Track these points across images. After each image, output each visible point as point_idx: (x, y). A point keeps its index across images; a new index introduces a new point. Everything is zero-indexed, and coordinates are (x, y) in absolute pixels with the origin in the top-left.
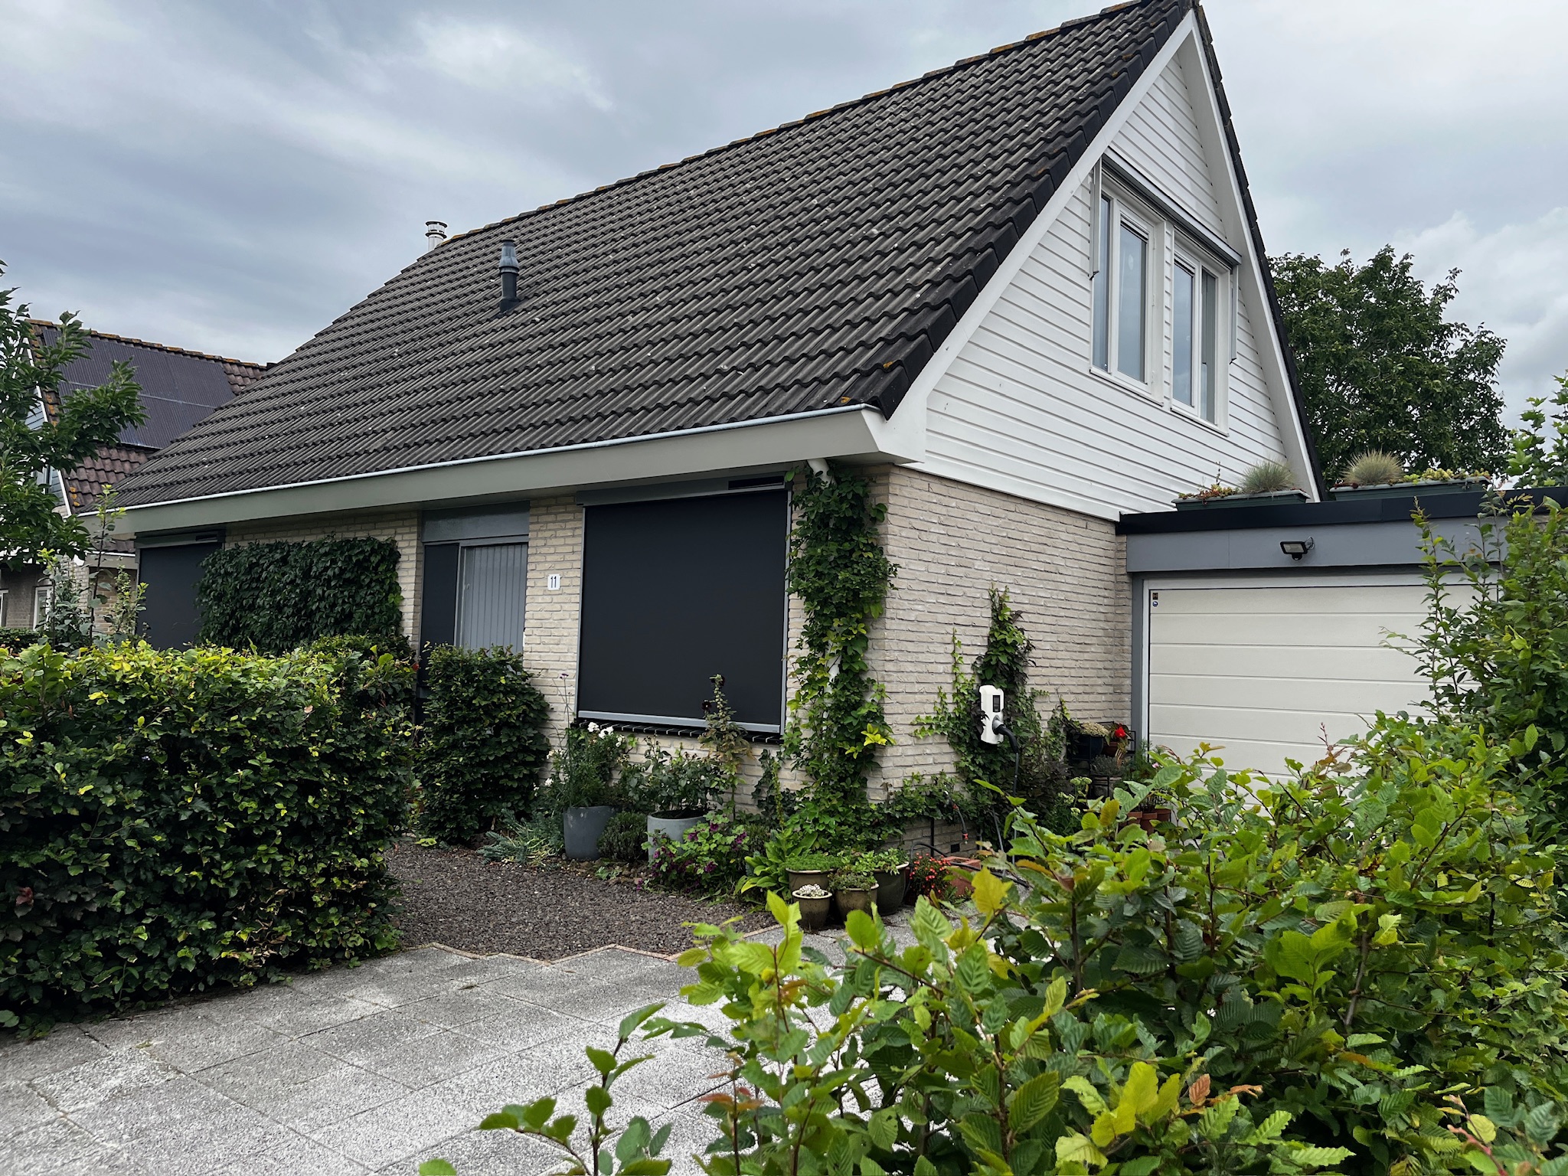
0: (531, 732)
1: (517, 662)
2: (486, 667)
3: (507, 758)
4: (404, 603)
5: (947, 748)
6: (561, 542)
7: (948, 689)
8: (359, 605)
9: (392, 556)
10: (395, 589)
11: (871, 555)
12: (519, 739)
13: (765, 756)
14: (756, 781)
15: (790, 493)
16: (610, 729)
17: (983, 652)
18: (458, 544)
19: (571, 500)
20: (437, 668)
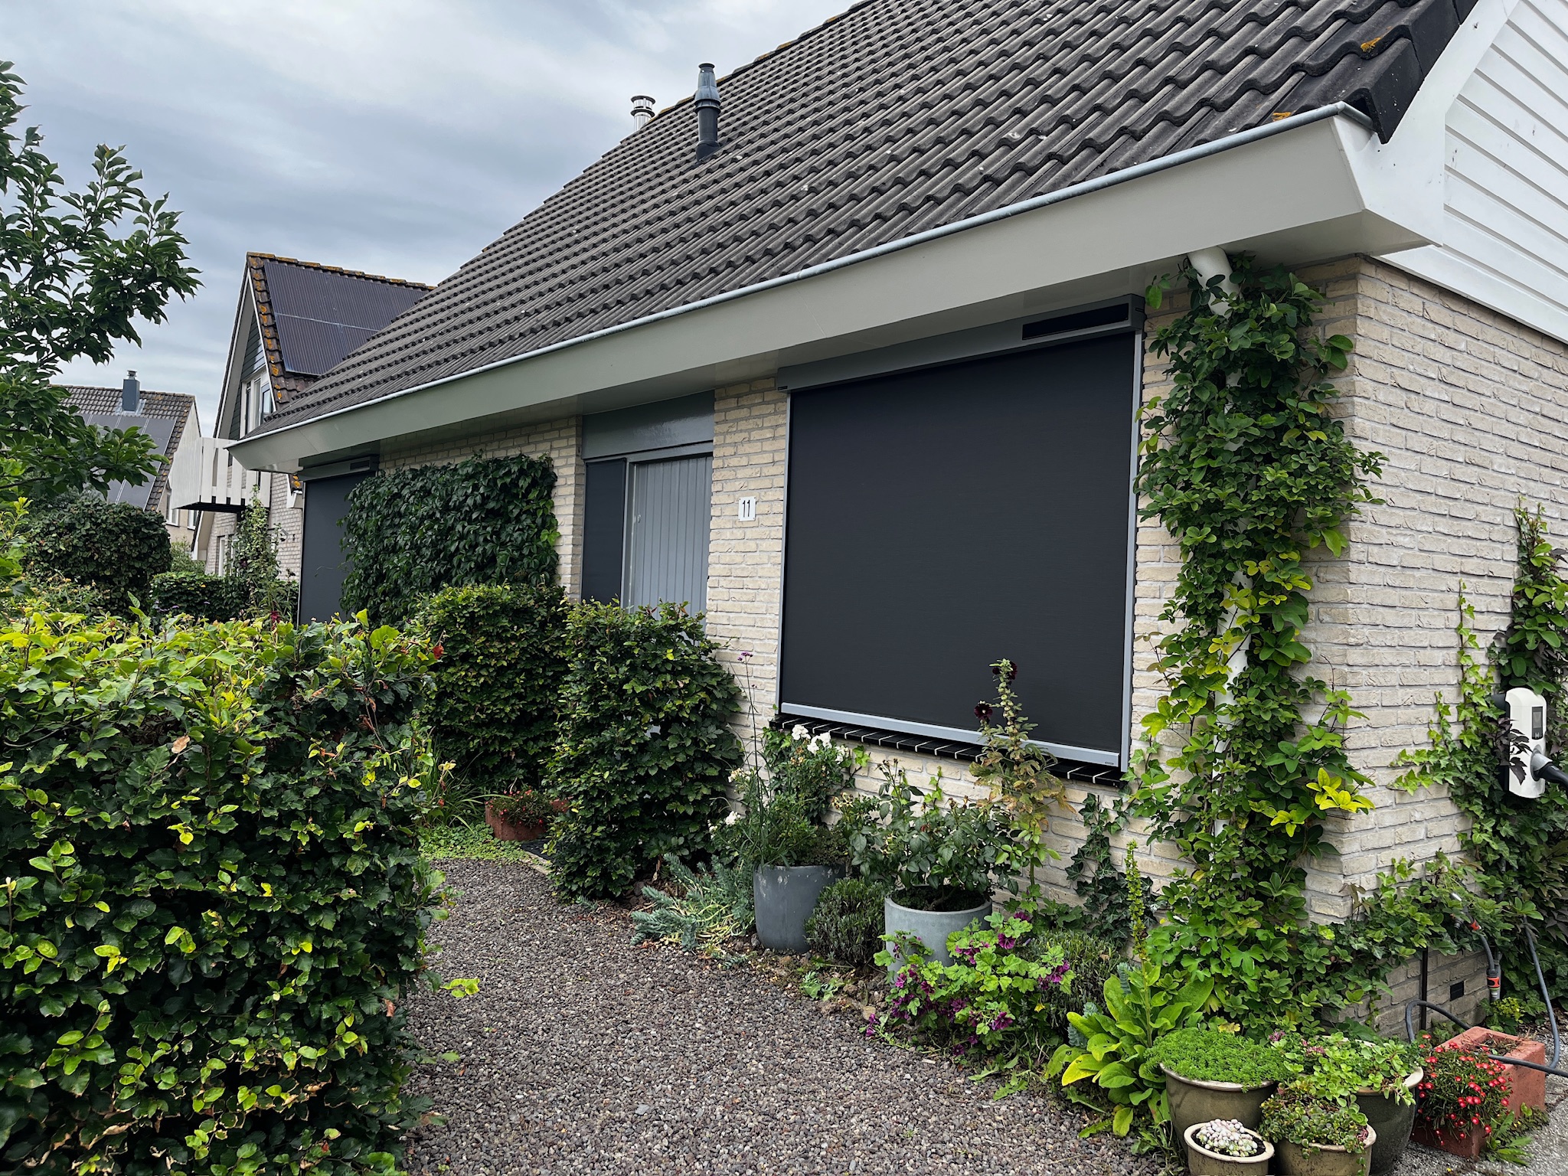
0: (714, 732)
1: (694, 627)
2: (645, 634)
3: (677, 770)
4: (561, 542)
5: (1448, 808)
6: (757, 447)
7: (1450, 696)
8: (503, 545)
9: (545, 478)
10: (549, 523)
11: (1323, 437)
12: (696, 742)
13: (1091, 807)
14: (1074, 848)
15: (1138, 338)
16: (825, 737)
17: (1503, 624)
18: (625, 460)
19: (771, 383)
20: (576, 636)
